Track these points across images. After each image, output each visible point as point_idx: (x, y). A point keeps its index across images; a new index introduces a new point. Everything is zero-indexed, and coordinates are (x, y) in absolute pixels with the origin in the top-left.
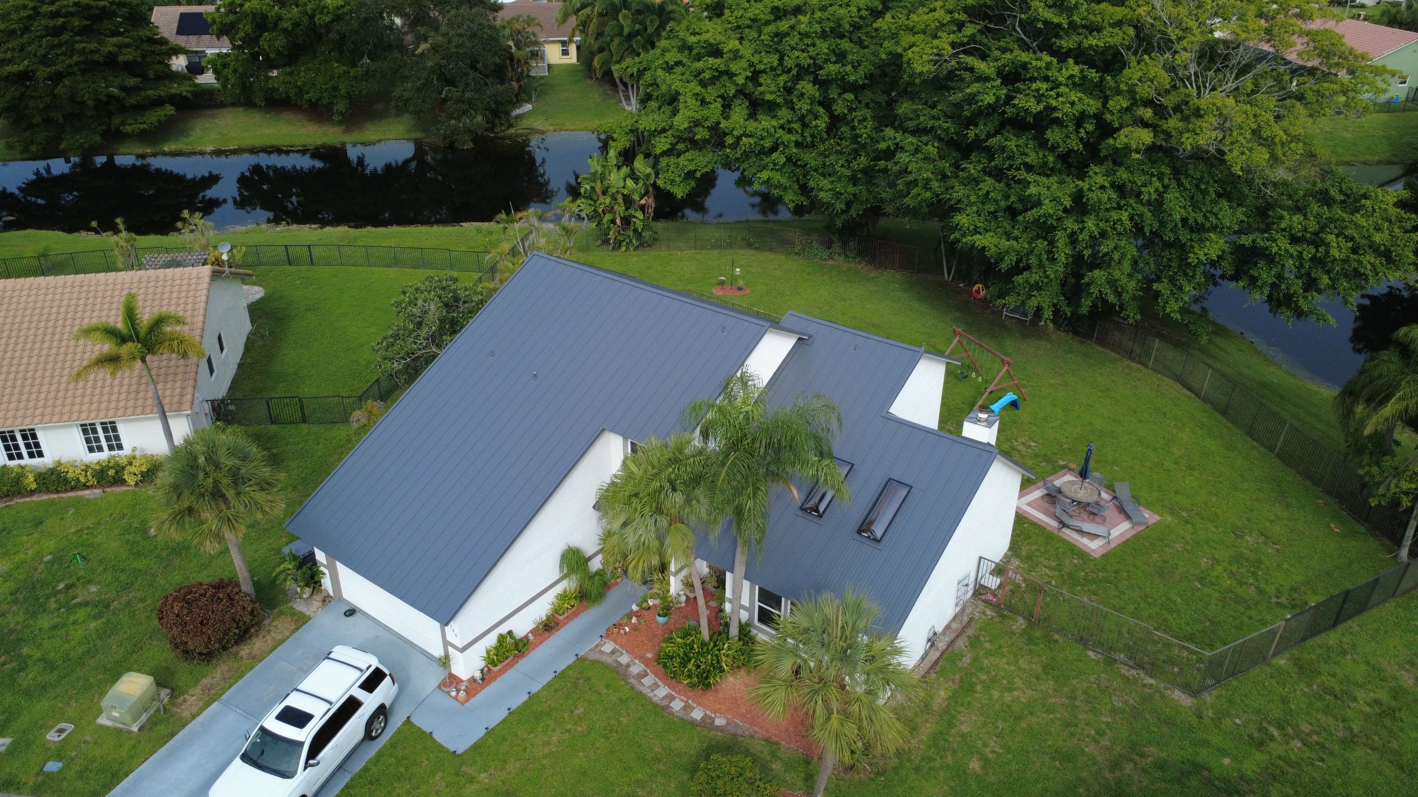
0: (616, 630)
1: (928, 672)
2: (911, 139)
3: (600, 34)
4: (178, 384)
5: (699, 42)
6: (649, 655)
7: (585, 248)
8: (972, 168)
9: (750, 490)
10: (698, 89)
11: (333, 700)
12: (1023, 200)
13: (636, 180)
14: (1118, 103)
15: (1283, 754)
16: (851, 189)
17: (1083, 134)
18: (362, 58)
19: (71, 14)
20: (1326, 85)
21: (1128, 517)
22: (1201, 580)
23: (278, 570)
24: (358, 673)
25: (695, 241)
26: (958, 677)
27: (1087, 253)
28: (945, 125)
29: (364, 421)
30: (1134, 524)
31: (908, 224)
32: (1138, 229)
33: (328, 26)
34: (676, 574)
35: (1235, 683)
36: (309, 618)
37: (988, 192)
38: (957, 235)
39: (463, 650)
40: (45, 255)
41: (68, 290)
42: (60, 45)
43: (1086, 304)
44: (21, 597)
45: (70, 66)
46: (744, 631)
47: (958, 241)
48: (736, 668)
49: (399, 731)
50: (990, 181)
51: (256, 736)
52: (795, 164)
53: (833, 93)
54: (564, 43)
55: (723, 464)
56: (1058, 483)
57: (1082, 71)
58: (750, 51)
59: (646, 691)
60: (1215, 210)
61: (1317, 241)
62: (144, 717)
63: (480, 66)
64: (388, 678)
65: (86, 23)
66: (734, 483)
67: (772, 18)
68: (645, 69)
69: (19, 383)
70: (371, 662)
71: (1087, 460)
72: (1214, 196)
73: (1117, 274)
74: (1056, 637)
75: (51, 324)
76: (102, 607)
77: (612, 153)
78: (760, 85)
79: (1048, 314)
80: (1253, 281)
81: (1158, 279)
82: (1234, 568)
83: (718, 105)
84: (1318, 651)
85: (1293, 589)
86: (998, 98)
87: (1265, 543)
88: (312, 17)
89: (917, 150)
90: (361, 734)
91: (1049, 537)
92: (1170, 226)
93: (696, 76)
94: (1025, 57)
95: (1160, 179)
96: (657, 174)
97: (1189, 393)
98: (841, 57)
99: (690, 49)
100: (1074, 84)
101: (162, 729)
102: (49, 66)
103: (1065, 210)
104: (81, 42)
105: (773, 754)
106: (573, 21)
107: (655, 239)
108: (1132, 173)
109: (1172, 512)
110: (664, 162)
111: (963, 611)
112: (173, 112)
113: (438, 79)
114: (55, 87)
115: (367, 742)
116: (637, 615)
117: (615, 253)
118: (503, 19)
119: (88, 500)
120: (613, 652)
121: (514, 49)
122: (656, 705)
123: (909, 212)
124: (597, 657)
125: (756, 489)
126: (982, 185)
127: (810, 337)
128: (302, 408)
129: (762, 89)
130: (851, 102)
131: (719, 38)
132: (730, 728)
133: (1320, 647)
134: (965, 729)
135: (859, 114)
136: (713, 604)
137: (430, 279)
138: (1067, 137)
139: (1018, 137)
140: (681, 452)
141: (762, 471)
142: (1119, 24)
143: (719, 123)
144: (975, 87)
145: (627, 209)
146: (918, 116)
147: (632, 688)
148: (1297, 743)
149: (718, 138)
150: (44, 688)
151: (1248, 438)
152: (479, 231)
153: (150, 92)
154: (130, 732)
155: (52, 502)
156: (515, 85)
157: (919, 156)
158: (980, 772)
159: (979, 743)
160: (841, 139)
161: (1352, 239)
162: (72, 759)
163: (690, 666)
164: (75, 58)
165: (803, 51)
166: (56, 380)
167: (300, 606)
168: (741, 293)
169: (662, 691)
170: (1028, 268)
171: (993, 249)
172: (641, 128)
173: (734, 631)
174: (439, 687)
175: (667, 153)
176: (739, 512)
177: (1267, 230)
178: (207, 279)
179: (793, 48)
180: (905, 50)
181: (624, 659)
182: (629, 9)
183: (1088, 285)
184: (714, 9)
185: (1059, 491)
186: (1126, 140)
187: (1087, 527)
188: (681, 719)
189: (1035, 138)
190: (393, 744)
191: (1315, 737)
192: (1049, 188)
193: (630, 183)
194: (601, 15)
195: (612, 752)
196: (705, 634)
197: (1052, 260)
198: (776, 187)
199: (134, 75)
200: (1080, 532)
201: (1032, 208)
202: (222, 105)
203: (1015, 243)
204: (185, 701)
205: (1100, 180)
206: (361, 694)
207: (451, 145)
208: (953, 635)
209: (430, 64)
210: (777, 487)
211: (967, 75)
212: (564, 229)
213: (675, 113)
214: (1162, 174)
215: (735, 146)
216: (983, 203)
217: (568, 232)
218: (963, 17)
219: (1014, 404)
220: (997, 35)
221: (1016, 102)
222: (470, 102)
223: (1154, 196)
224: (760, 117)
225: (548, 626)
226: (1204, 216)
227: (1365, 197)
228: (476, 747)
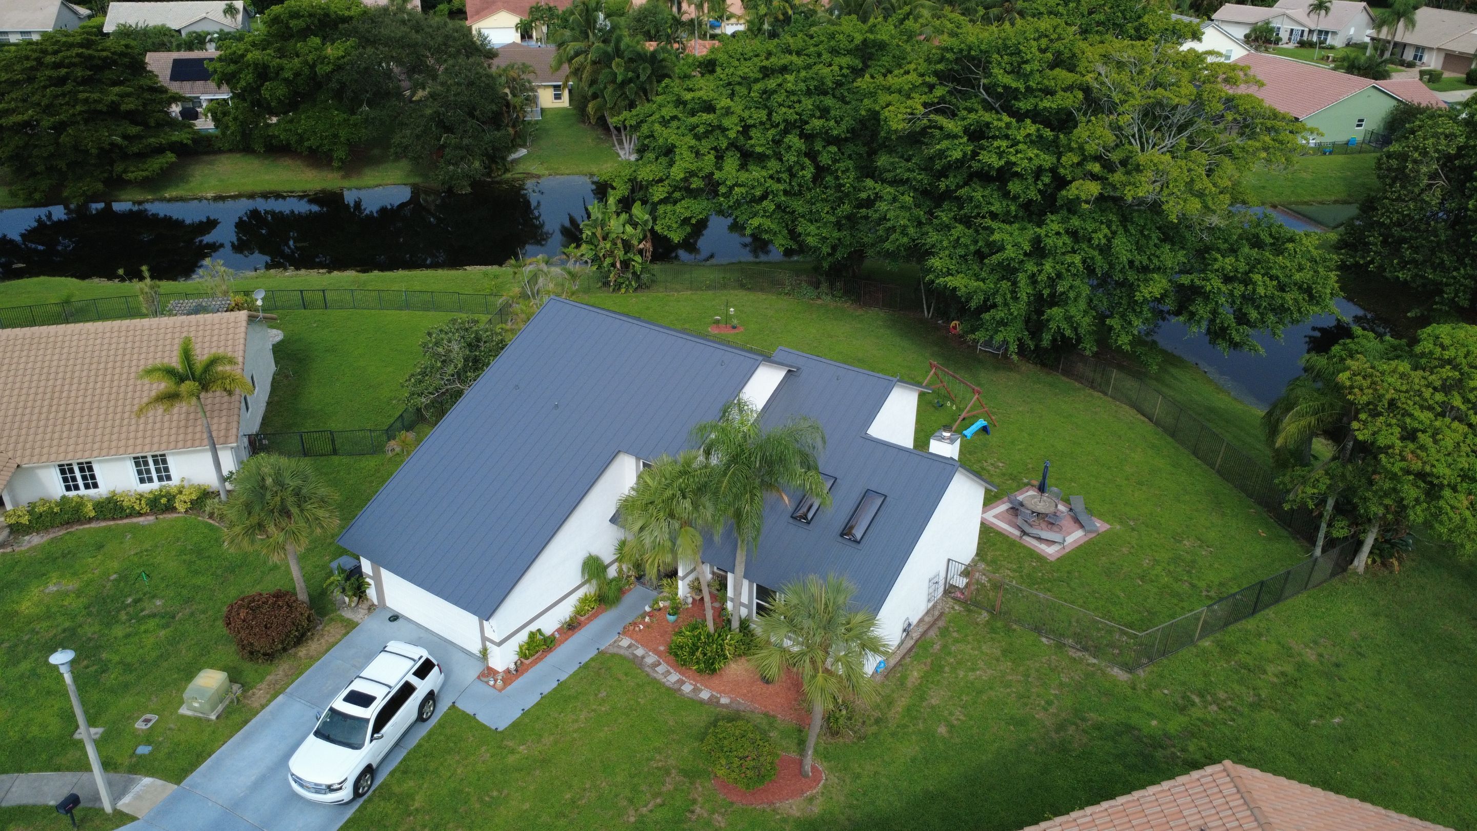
0: (631, 628)
1: (903, 657)
2: (891, 190)
3: (593, 82)
4: (224, 419)
5: (693, 99)
6: (662, 648)
7: (587, 290)
8: (944, 217)
9: (748, 496)
10: (693, 142)
11: (392, 684)
12: (990, 245)
13: (635, 225)
14: (1068, 159)
15: (1202, 716)
16: (836, 234)
17: (1040, 186)
18: (361, 106)
19: (74, 65)
20: (1250, 142)
21: (1082, 526)
22: (1142, 578)
23: (328, 582)
24: (412, 663)
25: (691, 282)
26: (929, 660)
27: (1046, 292)
28: (919, 177)
29: (398, 450)
30: (1087, 532)
31: (889, 266)
32: (1090, 270)
33: (328, 76)
34: (683, 578)
35: (1165, 661)
36: (357, 624)
37: (959, 238)
38: (931, 276)
39: (499, 644)
40: (67, 302)
41: (116, 334)
42: (64, 95)
43: (1046, 339)
44: (94, 610)
45: (74, 115)
46: (744, 625)
47: (933, 282)
48: (737, 656)
49: (446, 714)
50: (960, 227)
51: (326, 716)
52: (784, 211)
53: (818, 146)
54: (556, 87)
55: (725, 474)
56: (1020, 498)
57: (1038, 130)
58: (740, 107)
59: (660, 677)
60: (1158, 253)
61: (1246, 281)
62: (220, 708)
63: (477, 113)
64: (436, 669)
65: (89, 73)
66: (734, 490)
67: (761, 76)
68: (642, 122)
69: (76, 420)
70: (422, 653)
71: (1044, 477)
72: (1156, 241)
73: (1073, 311)
74: (1015, 626)
75: (102, 366)
76: (168, 618)
77: (611, 201)
78: (751, 138)
79: (1013, 348)
80: (1192, 315)
81: (1111, 316)
82: (1172, 568)
83: (711, 157)
84: (1238, 634)
85: (1221, 584)
86: (965, 155)
87: (1200, 547)
88: (313, 67)
89: (895, 199)
90: (414, 715)
91: (1011, 544)
92: (1118, 268)
93: (691, 130)
94: (987, 117)
95: (1109, 227)
96: (655, 220)
97: (1143, 418)
98: (824, 112)
99: (685, 103)
100: (1032, 142)
101: (236, 718)
102: (53, 115)
103: (1026, 254)
104: (83, 91)
105: (771, 725)
106: (566, 69)
107: (653, 281)
108: (1084, 221)
109: (1121, 522)
110: (661, 209)
111: (934, 607)
112: (174, 159)
113: (437, 126)
114: (59, 136)
115: (420, 724)
116: (650, 615)
117: (615, 295)
118: (498, 67)
119: (143, 526)
120: (630, 646)
121: (510, 96)
122: (668, 689)
123: (888, 254)
124: (615, 650)
125: (753, 496)
126: (953, 232)
127: (798, 369)
128: (333, 441)
129: (752, 142)
130: (835, 154)
131: (712, 95)
132: (734, 705)
133: (1240, 631)
134: (934, 702)
135: (842, 165)
136: (717, 605)
137: (454, 321)
138: (1027, 188)
139: (984, 188)
140: (689, 466)
141: (758, 481)
142: (1069, 88)
143: (712, 174)
144: (945, 144)
145: (626, 253)
146: (895, 168)
147: (648, 675)
148: (1214, 708)
149: (712, 187)
150: (126, 686)
151: (1192, 457)
152: (486, 274)
153: (152, 140)
154: (209, 720)
155: (109, 529)
156: (511, 131)
157: (897, 205)
158: (946, 735)
159: (946, 713)
160: (826, 188)
161: (1277, 278)
162: (161, 743)
163: (698, 654)
164: (78, 108)
165: (789, 107)
166: (110, 417)
167: (347, 614)
168: (736, 331)
169: (674, 677)
170: (994, 306)
171: (964, 289)
172: (639, 178)
173: (735, 624)
174: (479, 677)
175: (663, 201)
176: (738, 514)
177: (1203, 271)
178: (244, 324)
179: (780, 105)
180: (883, 108)
181: (640, 652)
182: (622, 58)
183: (1048, 321)
184: (706, 66)
185: (1021, 504)
186: (1076, 192)
187: (1045, 535)
188: (691, 699)
189: (999, 189)
190: (441, 725)
191: (1229, 703)
192: (1011, 234)
193: (629, 229)
194: (594, 63)
195: (632, 726)
196: (711, 627)
197: (1016, 299)
198: (766, 232)
199: (136, 123)
200: (1039, 539)
201: (997, 252)
202: (220, 151)
203: (981, 284)
204: (254, 694)
205: (1055, 227)
206: (414, 681)
207: (450, 190)
208: (926, 627)
209: (429, 111)
210: (771, 496)
211: (937, 132)
212: (570, 273)
213: (671, 164)
214: (1111, 221)
215: (727, 195)
216: (955, 248)
217: (573, 276)
218: (932, 80)
219: (985, 429)
220: (965, 96)
221: (981, 157)
222: (467, 148)
223: (1103, 241)
224: (751, 167)
225: (571, 626)
226: (1149, 258)
227: (1291, 240)
228: (515, 725)
